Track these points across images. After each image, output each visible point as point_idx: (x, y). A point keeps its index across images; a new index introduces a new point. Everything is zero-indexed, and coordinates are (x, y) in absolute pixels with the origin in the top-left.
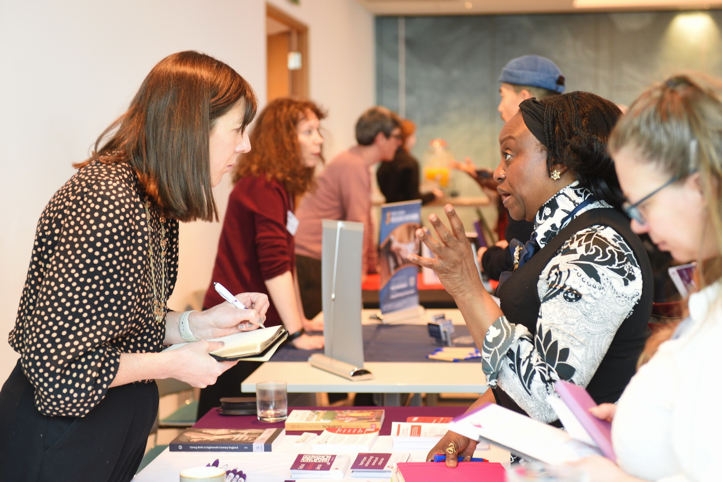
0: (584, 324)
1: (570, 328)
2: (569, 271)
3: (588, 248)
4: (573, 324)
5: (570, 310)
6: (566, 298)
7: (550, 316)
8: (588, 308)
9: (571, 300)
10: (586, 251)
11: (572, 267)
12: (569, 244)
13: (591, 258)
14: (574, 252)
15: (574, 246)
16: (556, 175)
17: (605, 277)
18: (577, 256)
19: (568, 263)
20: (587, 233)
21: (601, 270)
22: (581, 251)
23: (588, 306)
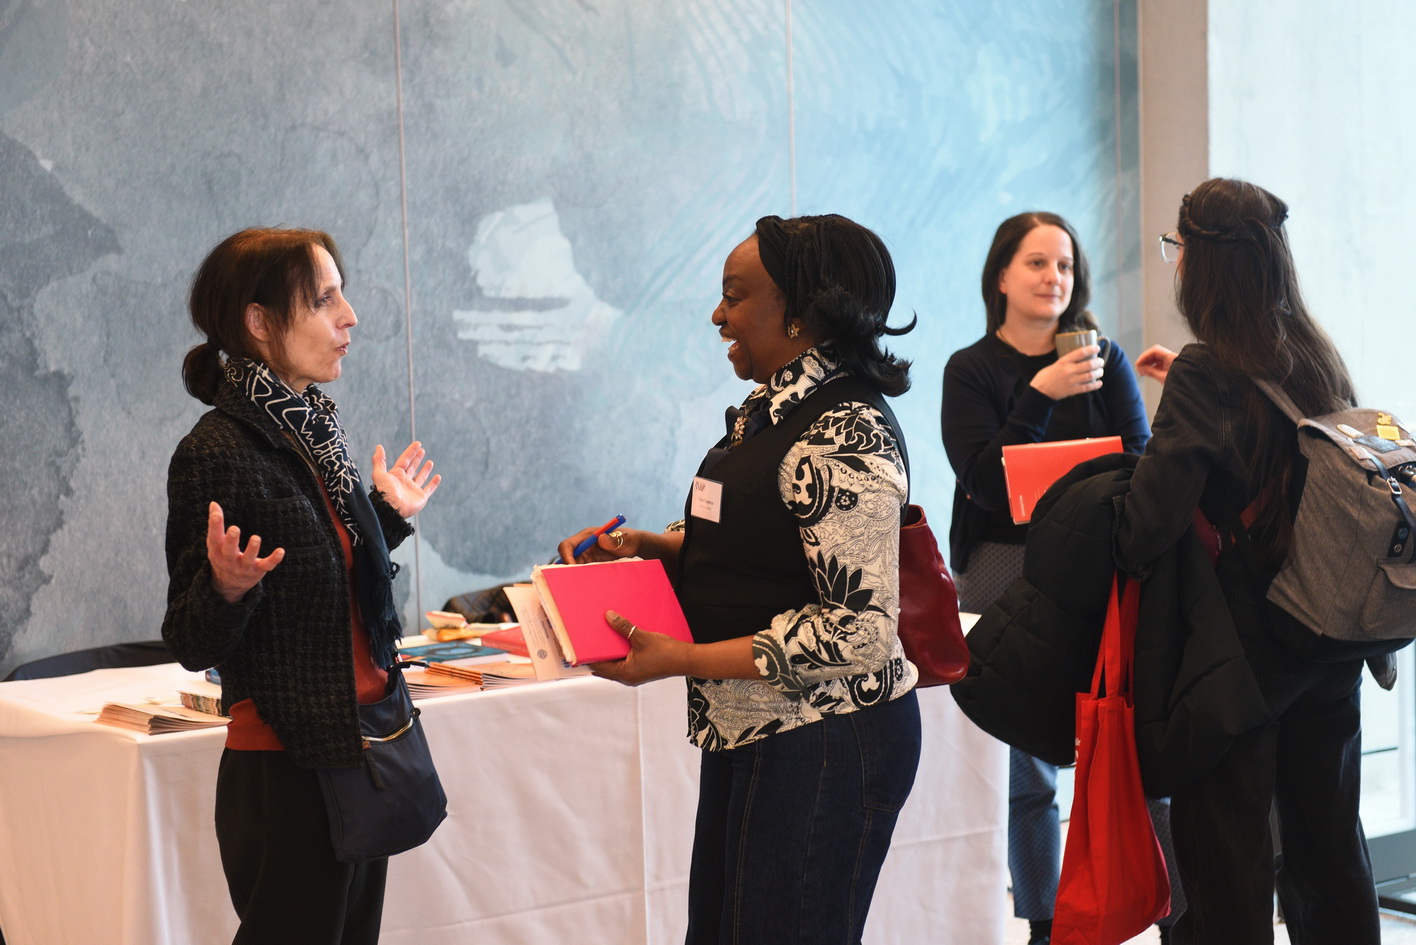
0: (874, 528)
1: (860, 540)
2: (828, 467)
3: (848, 437)
4: (862, 535)
5: (852, 520)
6: (841, 507)
7: (831, 537)
8: (872, 506)
9: (848, 508)
10: (847, 441)
11: (832, 463)
12: (821, 429)
13: (853, 448)
14: (831, 441)
15: (830, 433)
16: (794, 331)
17: (875, 465)
18: (836, 448)
19: (823, 456)
20: (848, 417)
21: (867, 459)
22: (840, 440)
23: (870, 505)
